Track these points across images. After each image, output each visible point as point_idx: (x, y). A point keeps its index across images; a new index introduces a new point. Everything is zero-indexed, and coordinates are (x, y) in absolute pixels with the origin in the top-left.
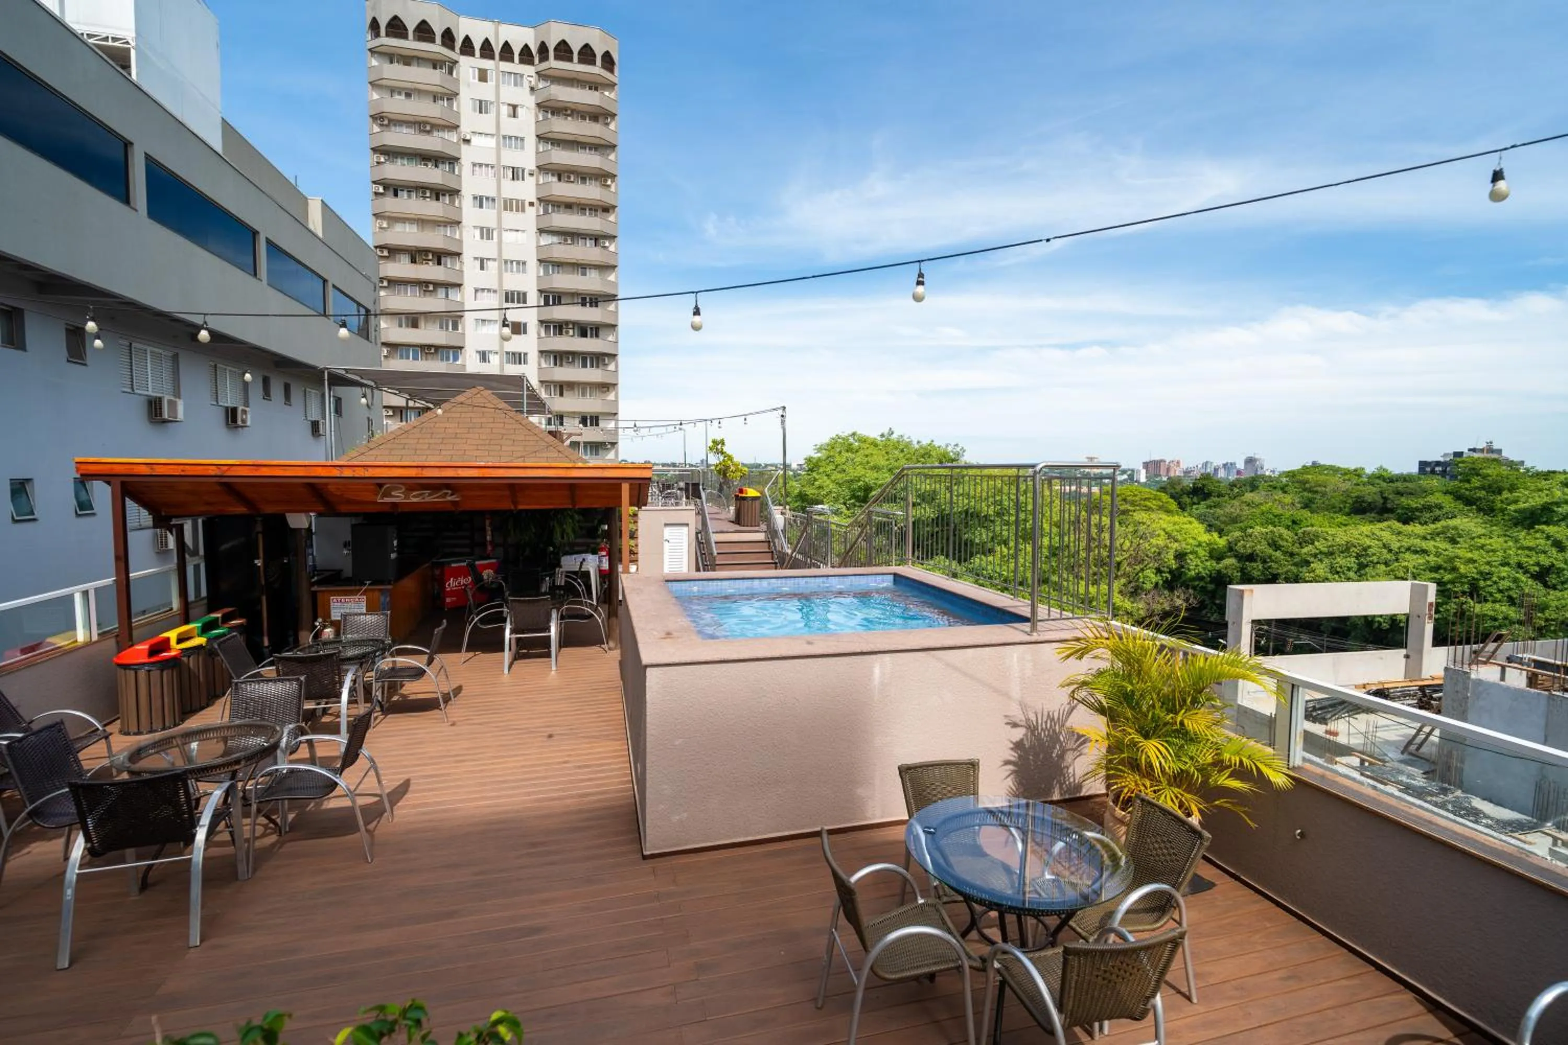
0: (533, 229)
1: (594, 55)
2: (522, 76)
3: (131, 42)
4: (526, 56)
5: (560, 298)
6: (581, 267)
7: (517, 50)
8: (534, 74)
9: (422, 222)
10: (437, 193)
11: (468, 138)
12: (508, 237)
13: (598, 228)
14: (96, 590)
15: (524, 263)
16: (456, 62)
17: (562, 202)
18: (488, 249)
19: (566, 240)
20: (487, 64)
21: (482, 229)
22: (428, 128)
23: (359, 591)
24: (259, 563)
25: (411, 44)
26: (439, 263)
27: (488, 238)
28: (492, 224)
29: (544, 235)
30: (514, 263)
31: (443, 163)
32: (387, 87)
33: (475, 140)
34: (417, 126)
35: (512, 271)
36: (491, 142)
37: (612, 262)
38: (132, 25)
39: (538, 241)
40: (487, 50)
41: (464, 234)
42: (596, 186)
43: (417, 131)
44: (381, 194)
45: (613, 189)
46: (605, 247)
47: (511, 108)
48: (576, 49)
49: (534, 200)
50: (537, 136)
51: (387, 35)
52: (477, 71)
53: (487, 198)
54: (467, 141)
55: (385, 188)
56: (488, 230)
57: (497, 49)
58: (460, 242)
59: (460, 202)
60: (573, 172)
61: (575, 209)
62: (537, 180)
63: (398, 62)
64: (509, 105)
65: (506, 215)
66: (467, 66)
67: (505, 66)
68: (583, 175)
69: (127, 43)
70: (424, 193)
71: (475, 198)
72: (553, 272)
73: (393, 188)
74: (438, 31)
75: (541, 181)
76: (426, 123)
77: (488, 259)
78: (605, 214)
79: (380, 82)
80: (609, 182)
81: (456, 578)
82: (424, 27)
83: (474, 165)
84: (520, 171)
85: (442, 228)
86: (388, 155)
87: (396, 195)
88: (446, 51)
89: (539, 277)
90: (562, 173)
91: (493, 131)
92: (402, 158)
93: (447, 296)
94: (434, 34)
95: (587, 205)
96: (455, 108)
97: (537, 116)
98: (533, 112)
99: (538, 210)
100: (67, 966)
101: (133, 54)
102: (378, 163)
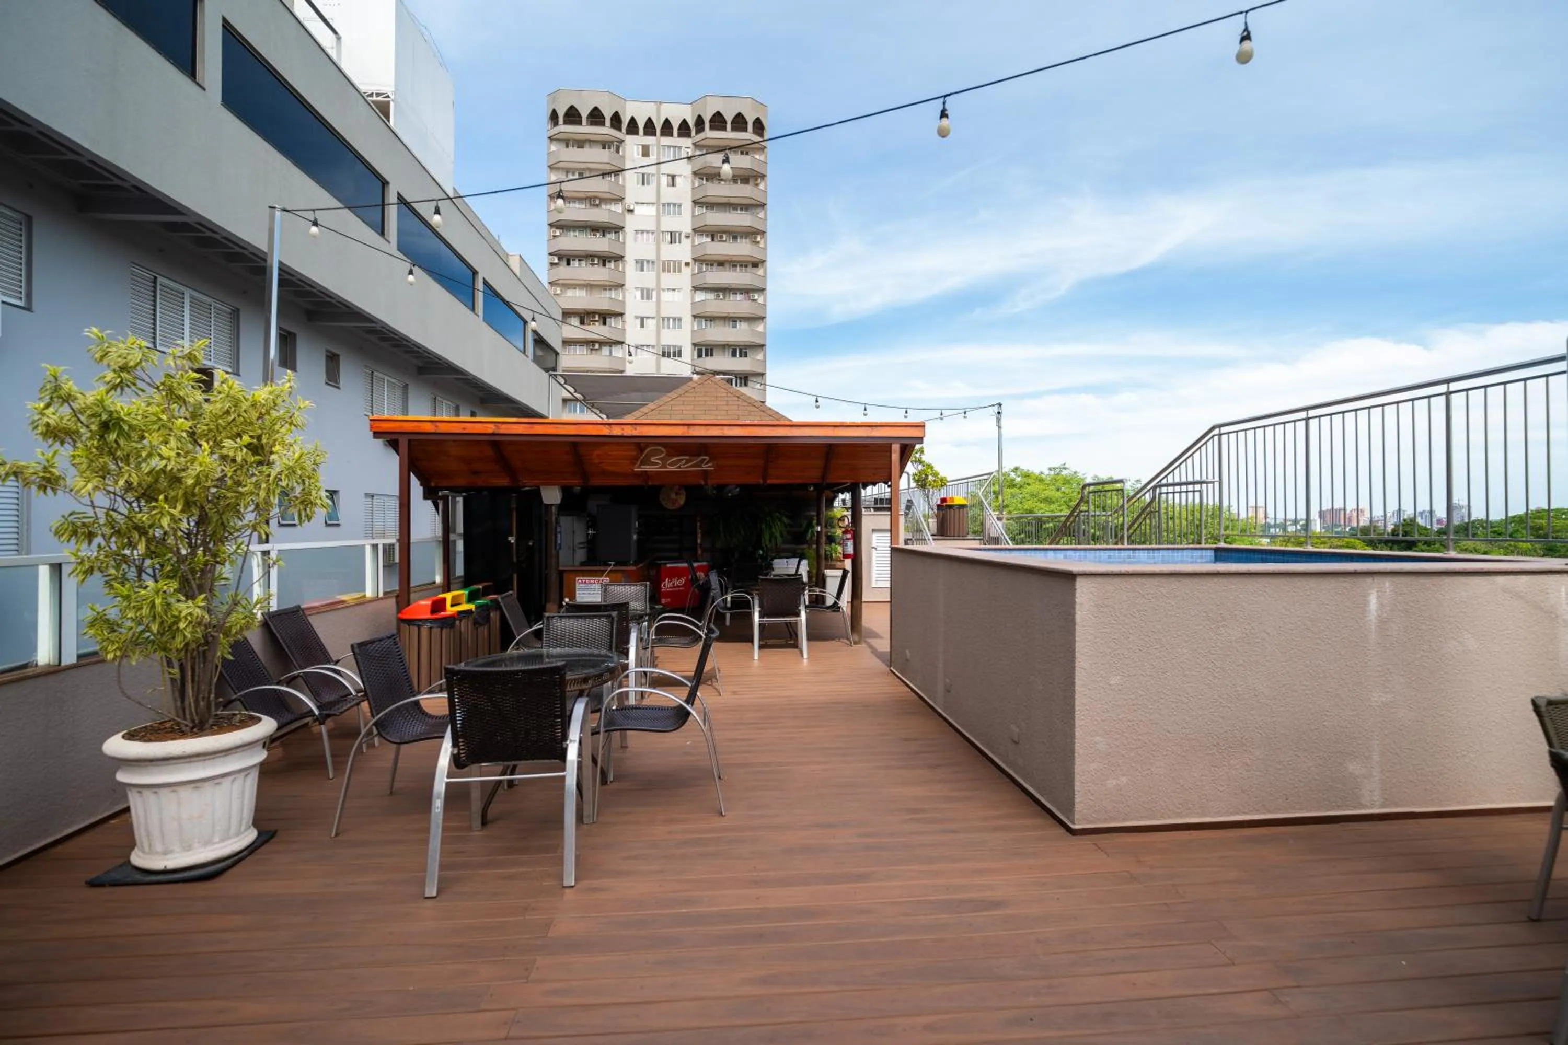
0: (688, 287)
1: (746, 123)
2: (680, 148)
3: (390, 95)
4: (684, 129)
5: (712, 350)
6: (732, 320)
7: (676, 126)
8: (691, 146)
9: (590, 286)
10: (604, 259)
11: (632, 208)
12: (666, 297)
13: (749, 282)
14: (384, 545)
15: (680, 320)
16: (622, 141)
17: (715, 261)
18: (647, 309)
19: (718, 296)
20: (650, 140)
21: (642, 290)
22: (597, 202)
23: (603, 571)
24: (512, 540)
25: (585, 129)
26: (605, 323)
27: (648, 298)
28: (651, 284)
29: (698, 292)
30: (671, 320)
31: (610, 233)
32: (563, 169)
33: (638, 210)
34: (588, 201)
35: (669, 328)
36: (651, 211)
37: (761, 314)
38: (392, 82)
39: (693, 298)
40: (650, 128)
41: (627, 294)
42: (746, 243)
43: (588, 205)
44: (556, 264)
45: (762, 245)
46: (754, 300)
47: (670, 178)
48: (729, 118)
49: (689, 260)
50: (693, 201)
51: (565, 123)
52: (640, 147)
53: (648, 262)
54: (631, 211)
55: (560, 259)
56: (648, 290)
57: (658, 127)
58: (623, 302)
59: (624, 267)
60: (725, 232)
61: (727, 266)
62: (693, 241)
63: (573, 146)
64: (668, 175)
65: (665, 276)
66: (632, 145)
67: (666, 141)
68: (734, 234)
69: (388, 97)
70: (593, 260)
71: (637, 261)
72: (706, 325)
73: (566, 258)
74: (608, 115)
75: (696, 243)
76: (595, 197)
77: (647, 318)
78: (755, 269)
79: (556, 166)
80: (759, 239)
81: (671, 579)
82: (596, 113)
83: (637, 231)
84: (677, 234)
85: (608, 292)
86: (562, 229)
87: (568, 264)
88: (614, 132)
89: (693, 332)
90: (715, 234)
91: (654, 200)
92: (574, 231)
93: (611, 352)
94: (604, 118)
95: (739, 262)
96: (621, 182)
97: (693, 183)
98: (690, 181)
99: (693, 270)
100: (434, 894)
101: (392, 104)
102: (554, 236)
